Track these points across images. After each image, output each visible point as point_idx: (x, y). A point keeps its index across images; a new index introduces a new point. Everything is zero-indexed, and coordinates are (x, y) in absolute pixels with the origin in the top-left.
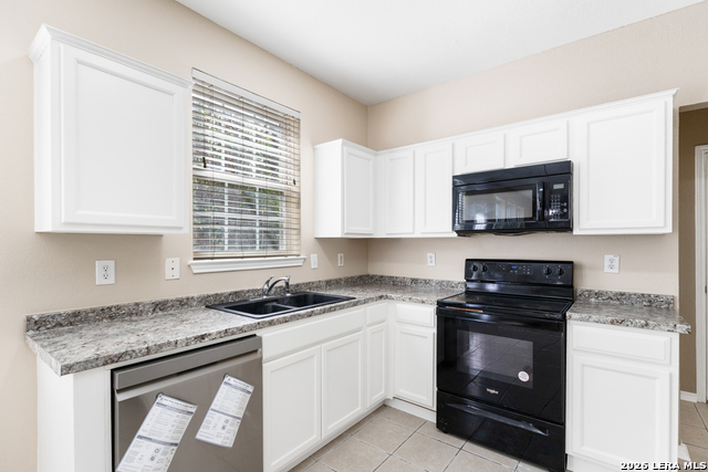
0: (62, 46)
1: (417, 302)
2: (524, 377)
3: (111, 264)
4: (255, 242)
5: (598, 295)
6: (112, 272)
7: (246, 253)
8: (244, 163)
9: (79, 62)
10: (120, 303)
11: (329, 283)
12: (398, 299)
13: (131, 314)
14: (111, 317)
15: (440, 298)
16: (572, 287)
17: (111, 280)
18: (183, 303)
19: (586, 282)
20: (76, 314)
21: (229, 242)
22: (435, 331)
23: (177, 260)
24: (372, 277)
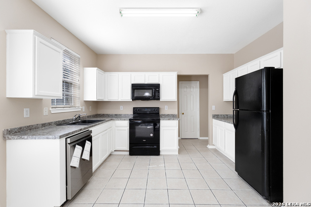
0: (36, 37)
1: (123, 120)
2: (152, 135)
3: (28, 109)
4: (64, 102)
5: (164, 115)
6: (29, 112)
7: (58, 106)
8: (67, 74)
9: (40, 42)
10: (33, 124)
11: (88, 117)
12: (116, 120)
13: (36, 128)
14: (30, 129)
15: (130, 118)
16: (159, 113)
17: (28, 116)
18: (50, 124)
19: (162, 112)
20: (20, 128)
21: (57, 102)
22: (129, 128)
23: (47, 108)
24: (99, 115)
